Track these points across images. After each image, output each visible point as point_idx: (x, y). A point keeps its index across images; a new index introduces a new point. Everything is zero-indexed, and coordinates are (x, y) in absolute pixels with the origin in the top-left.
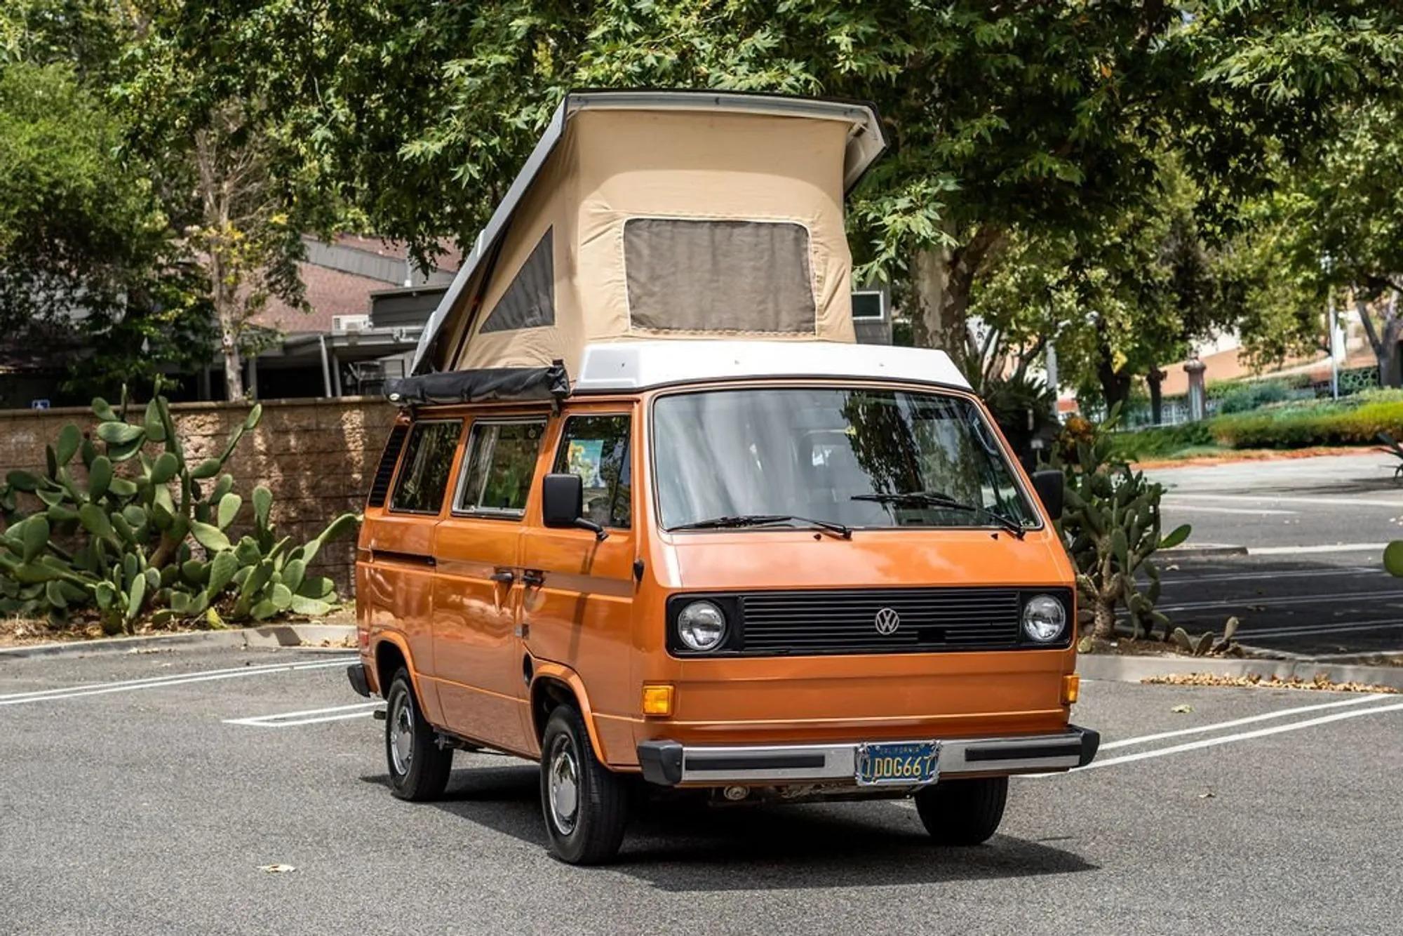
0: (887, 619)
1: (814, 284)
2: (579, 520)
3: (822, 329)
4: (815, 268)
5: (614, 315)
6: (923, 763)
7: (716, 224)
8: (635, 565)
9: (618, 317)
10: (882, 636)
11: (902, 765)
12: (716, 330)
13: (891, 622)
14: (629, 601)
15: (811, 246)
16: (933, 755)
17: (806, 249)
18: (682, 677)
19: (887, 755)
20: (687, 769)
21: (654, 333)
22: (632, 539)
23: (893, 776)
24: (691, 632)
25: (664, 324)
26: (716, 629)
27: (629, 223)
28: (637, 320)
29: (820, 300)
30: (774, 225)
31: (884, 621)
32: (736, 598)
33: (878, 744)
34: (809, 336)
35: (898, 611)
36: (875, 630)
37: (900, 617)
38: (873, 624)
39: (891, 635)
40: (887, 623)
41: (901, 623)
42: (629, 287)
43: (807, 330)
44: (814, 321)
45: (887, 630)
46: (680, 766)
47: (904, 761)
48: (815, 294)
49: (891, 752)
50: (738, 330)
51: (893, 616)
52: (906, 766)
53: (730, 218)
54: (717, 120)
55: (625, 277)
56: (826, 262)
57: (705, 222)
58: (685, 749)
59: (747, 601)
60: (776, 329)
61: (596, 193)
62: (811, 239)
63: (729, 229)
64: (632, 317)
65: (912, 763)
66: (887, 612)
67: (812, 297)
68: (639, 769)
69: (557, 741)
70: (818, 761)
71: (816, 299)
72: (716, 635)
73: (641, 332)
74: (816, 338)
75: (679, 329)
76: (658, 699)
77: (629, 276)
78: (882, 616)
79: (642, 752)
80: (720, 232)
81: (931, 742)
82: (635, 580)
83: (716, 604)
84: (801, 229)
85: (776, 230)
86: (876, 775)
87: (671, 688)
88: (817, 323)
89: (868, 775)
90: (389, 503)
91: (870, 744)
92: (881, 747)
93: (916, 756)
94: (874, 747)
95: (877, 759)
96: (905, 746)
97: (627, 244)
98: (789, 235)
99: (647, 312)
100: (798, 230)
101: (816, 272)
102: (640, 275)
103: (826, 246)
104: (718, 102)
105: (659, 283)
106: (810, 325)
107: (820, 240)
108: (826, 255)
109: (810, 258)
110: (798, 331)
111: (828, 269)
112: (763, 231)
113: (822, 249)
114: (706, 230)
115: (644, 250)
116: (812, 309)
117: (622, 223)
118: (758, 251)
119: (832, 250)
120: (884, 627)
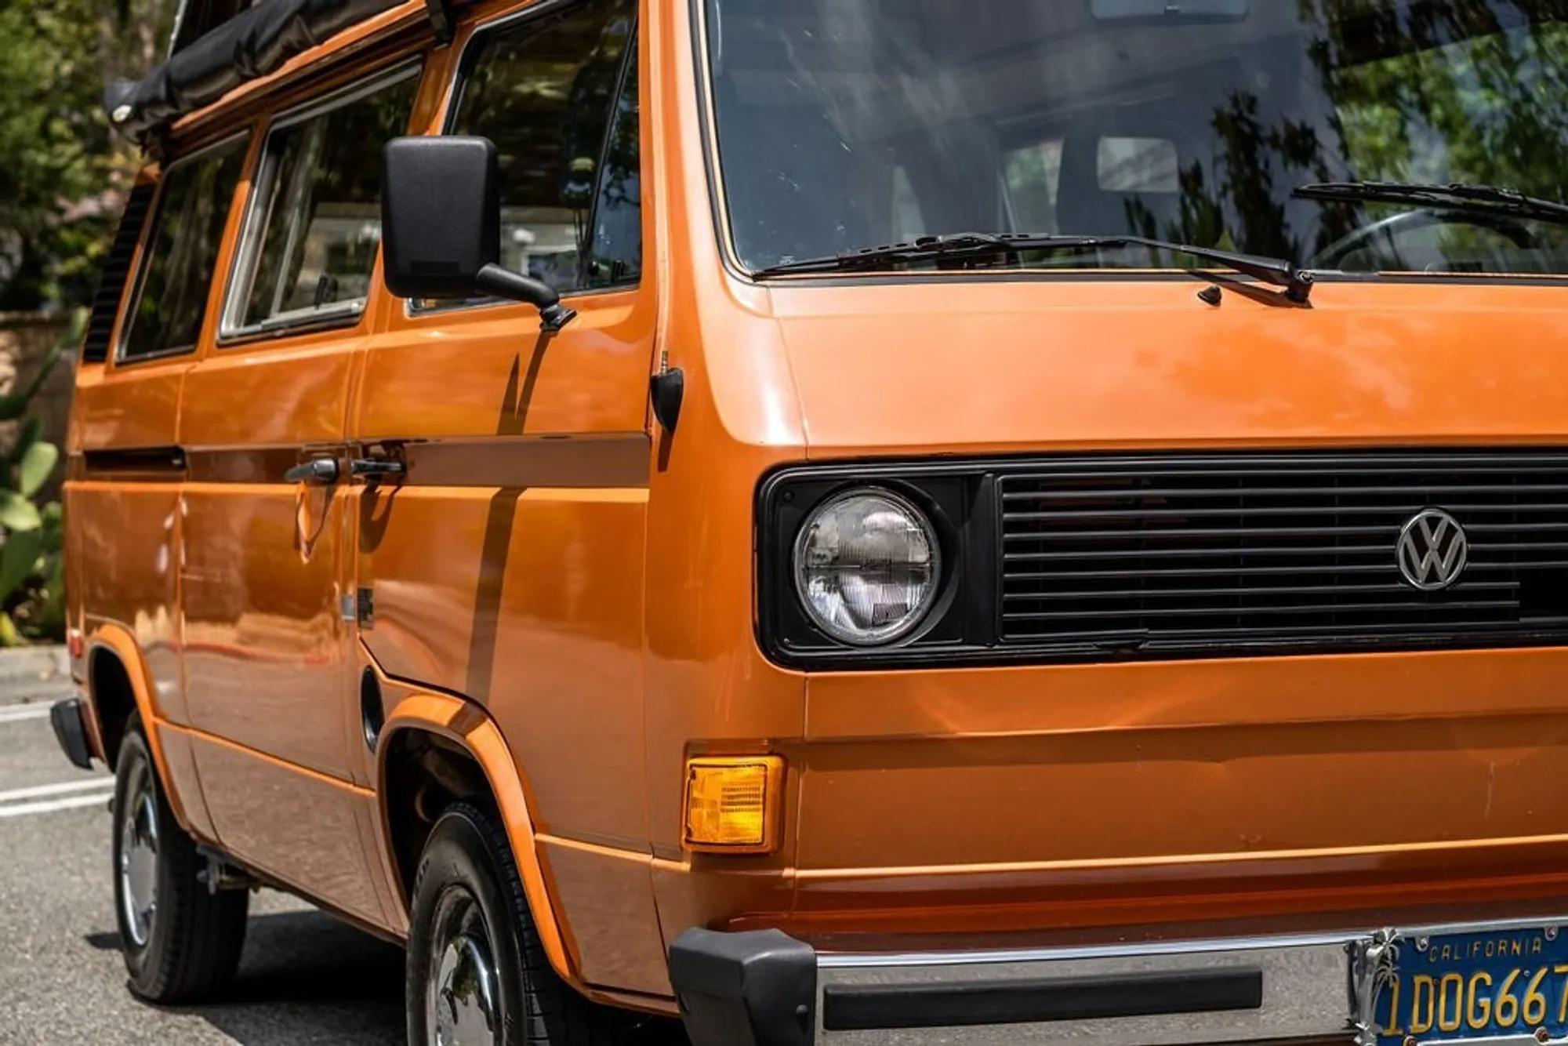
0: (1434, 540)
2: (489, 269)
6: (1551, 985)
8: (655, 382)
10: (1417, 595)
11: (1489, 991)
13: (1442, 551)
14: (639, 495)
18: (809, 731)
19: (1451, 966)
20: (829, 1025)
22: (646, 318)
23: (1465, 1029)
24: (834, 585)
26: (910, 573)
31: (1422, 549)
32: (973, 481)
33: (1423, 931)
35: (1460, 517)
36: (1398, 577)
37: (1471, 537)
38: (1391, 558)
39: (1442, 594)
40: (1432, 555)
41: (1472, 556)
45: (1432, 576)
46: (807, 1019)
47: (1498, 979)
49: (1469, 954)
51: (1450, 531)
52: (1503, 997)
58: (822, 961)
59: (1008, 486)
65: (1517, 988)
66: (1433, 522)
68: (674, 1008)
69: (446, 903)
72: (912, 596)
76: (732, 800)
78: (1416, 531)
79: (680, 962)
82: (656, 429)
83: (912, 496)
86: (1416, 1026)
87: (772, 762)
89: (1394, 1029)
90: (117, 351)
91: (1399, 932)
92: (1434, 939)
93: (1530, 964)
94: (1411, 940)
95: (1418, 980)
96: (1497, 935)
120: (1423, 567)
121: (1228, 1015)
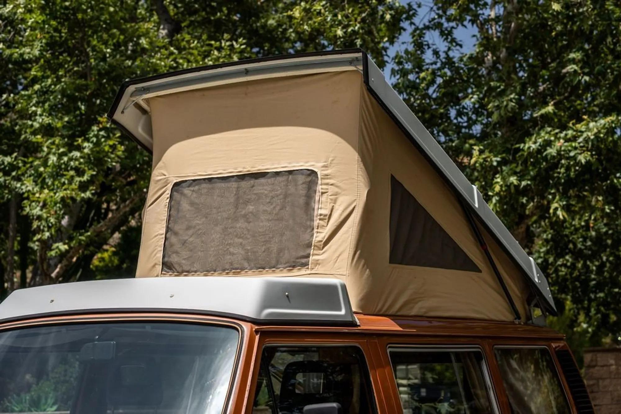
1: (316, 222)
3: (317, 263)
4: (321, 207)
5: (152, 264)
7: (242, 177)
9: (154, 266)
12: (224, 270)
15: (319, 188)
17: (315, 192)
25: (186, 268)
27: (176, 185)
28: (167, 266)
29: (320, 236)
30: (290, 172)
34: (303, 271)
42: (166, 239)
43: (305, 265)
44: (308, 256)
48: (315, 230)
50: (243, 269)
53: (254, 170)
54: (251, 88)
55: (163, 231)
56: (335, 201)
57: (233, 177)
60: (274, 267)
62: (319, 182)
63: (252, 182)
64: (164, 264)
67: (313, 235)
71: (315, 235)
73: (169, 276)
74: (309, 272)
75: (196, 272)
77: (168, 229)
80: (244, 184)
84: (313, 173)
85: (290, 176)
88: (311, 258)
97: (173, 203)
98: (301, 179)
99: (174, 259)
100: (309, 175)
101: (320, 212)
102: (177, 228)
103: (337, 187)
104: (247, 72)
105: (190, 232)
106: (304, 261)
107: (331, 181)
108: (336, 194)
109: (317, 198)
110: (294, 267)
111: (336, 207)
112: (280, 179)
113: (332, 190)
114: (234, 185)
115: (185, 205)
116: (309, 245)
117: (170, 186)
118: (273, 197)
119: (344, 190)
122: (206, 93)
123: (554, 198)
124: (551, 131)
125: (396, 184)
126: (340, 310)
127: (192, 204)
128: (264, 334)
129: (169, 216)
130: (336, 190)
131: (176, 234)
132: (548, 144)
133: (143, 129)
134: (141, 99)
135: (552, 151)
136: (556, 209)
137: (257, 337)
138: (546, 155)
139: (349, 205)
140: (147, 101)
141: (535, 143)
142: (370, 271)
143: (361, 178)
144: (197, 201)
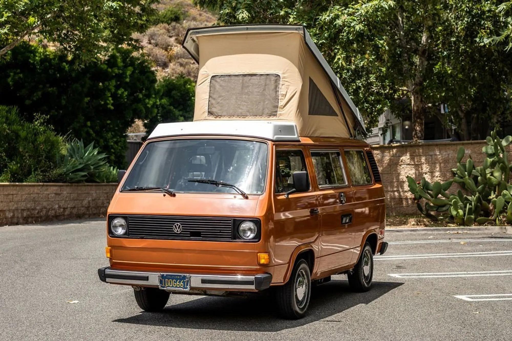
0: (177, 227)
1: (280, 97)
3: (280, 115)
4: (282, 91)
6: (184, 282)
7: (245, 75)
9: (204, 113)
11: (176, 282)
12: (238, 116)
13: (179, 228)
15: (281, 82)
16: (187, 280)
17: (279, 84)
19: (170, 279)
21: (216, 118)
23: (173, 287)
25: (220, 114)
26: (124, 227)
27: (213, 77)
28: (210, 113)
29: (281, 103)
30: (268, 75)
31: (176, 228)
33: (165, 274)
34: (275, 118)
35: (181, 224)
36: (173, 231)
37: (182, 227)
38: (172, 229)
39: (180, 234)
40: (178, 229)
41: (183, 229)
42: (209, 101)
43: (275, 115)
44: (277, 112)
45: (177, 231)
47: (177, 281)
48: (279, 101)
49: (172, 277)
50: (247, 116)
51: (180, 226)
52: (178, 283)
53: (250, 73)
54: (249, 36)
55: (208, 97)
56: (288, 88)
59: (130, 218)
60: (261, 115)
61: (204, 67)
62: (281, 80)
63: (250, 77)
64: (209, 112)
65: (180, 282)
66: (177, 225)
67: (278, 102)
70: (147, 279)
71: (280, 103)
72: (124, 230)
73: (211, 117)
74: (277, 118)
75: (224, 116)
77: (210, 97)
78: (175, 226)
80: (246, 78)
81: (186, 275)
83: (124, 218)
84: (278, 76)
85: (268, 76)
86: (166, 285)
87: (110, 248)
89: (163, 285)
91: (162, 274)
92: (167, 275)
93: (181, 280)
94: (163, 275)
95: (166, 280)
96: (176, 275)
97: (211, 85)
98: (273, 78)
99: (214, 110)
100: (276, 76)
101: (282, 93)
102: (214, 96)
103: (289, 82)
104: (247, 29)
105: (220, 99)
106: (275, 113)
107: (286, 80)
108: (289, 86)
109: (280, 87)
110: (270, 116)
111: (288, 91)
112: (263, 77)
113: (287, 84)
114: (241, 78)
115: (217, 86)
116: (277, 107)
117: (210, 77)
118: (259, 85)
119: (292, 84)
120: (176, 230)
121: (140, 281)
122: (227, 36)
123: (338, 52)
124: (339, 9)
125: (311, 80)
126: (295, 135)
127: (221, 86)
128: (277, 146)
129: (210, 90)
130: (289, 84)
131: (214, 99)
132: (337, 17)
133: (194, 49)
134: (194, 37)
135: (339, 22)
136: (339, 59)
137: (274, 147)
138: (336, 24)
139: (294, 90)
140: (197, 37)
141: (329, 16)
142: (303, 119)
143: (299, 79)
144: (223, 85)
